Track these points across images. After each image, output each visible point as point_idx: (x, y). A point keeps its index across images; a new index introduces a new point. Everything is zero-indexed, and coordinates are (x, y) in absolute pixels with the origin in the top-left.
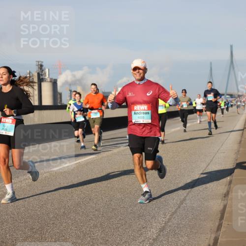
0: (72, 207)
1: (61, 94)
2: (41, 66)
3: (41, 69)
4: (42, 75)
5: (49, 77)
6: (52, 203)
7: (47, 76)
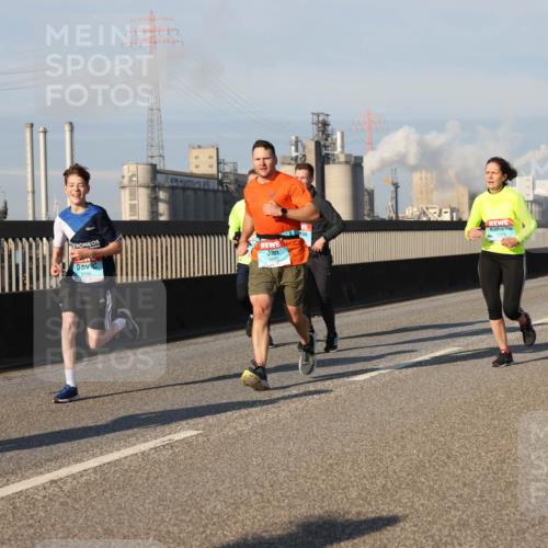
0: (404, 474)
1: (371, 194)
2: (325, 124)
3: (323, 132)
4: (326, 147)
5: (343, 152)
6: (354, 461)
7: (339, 149)
